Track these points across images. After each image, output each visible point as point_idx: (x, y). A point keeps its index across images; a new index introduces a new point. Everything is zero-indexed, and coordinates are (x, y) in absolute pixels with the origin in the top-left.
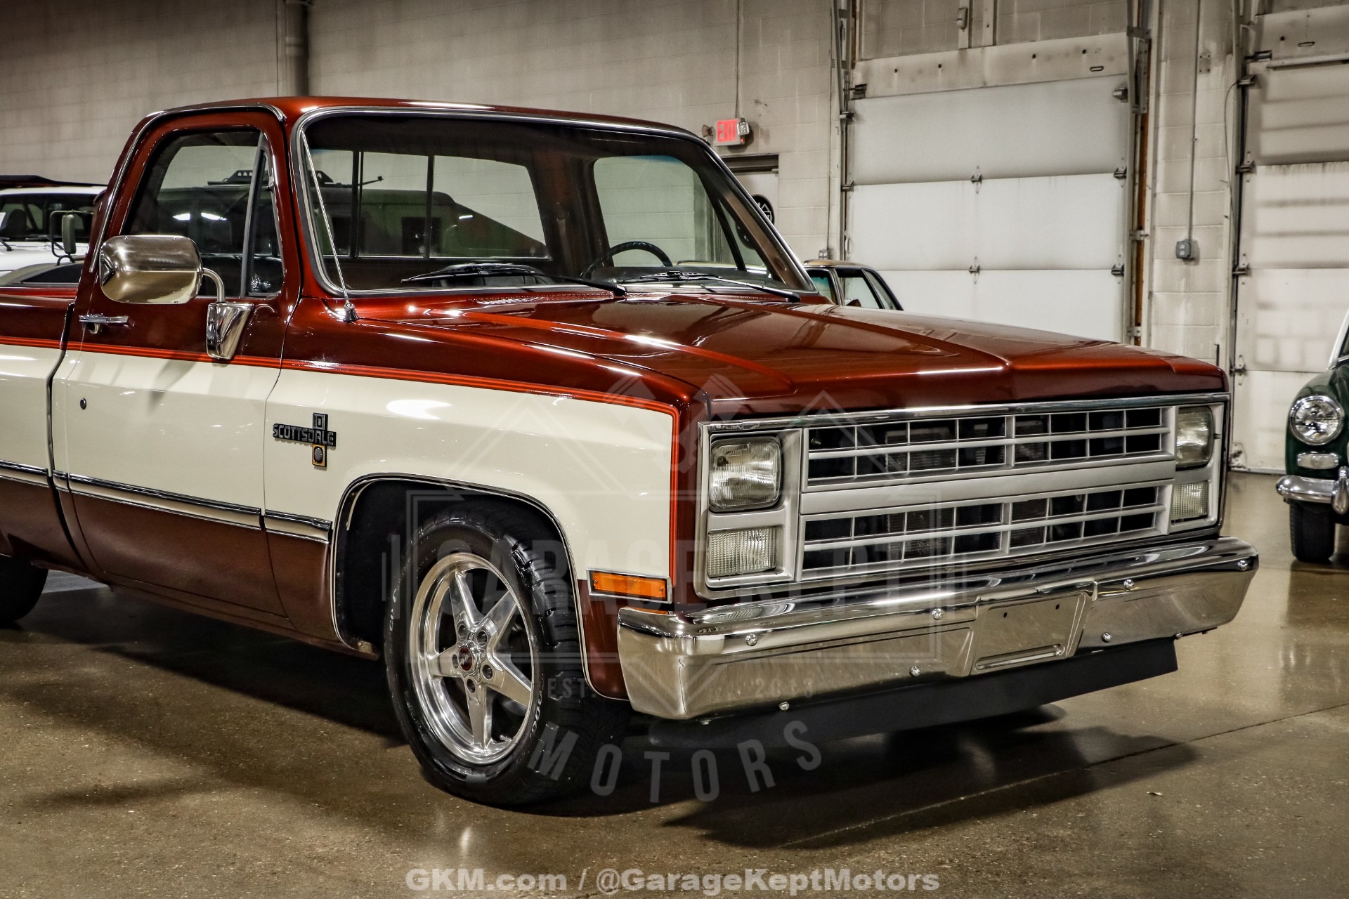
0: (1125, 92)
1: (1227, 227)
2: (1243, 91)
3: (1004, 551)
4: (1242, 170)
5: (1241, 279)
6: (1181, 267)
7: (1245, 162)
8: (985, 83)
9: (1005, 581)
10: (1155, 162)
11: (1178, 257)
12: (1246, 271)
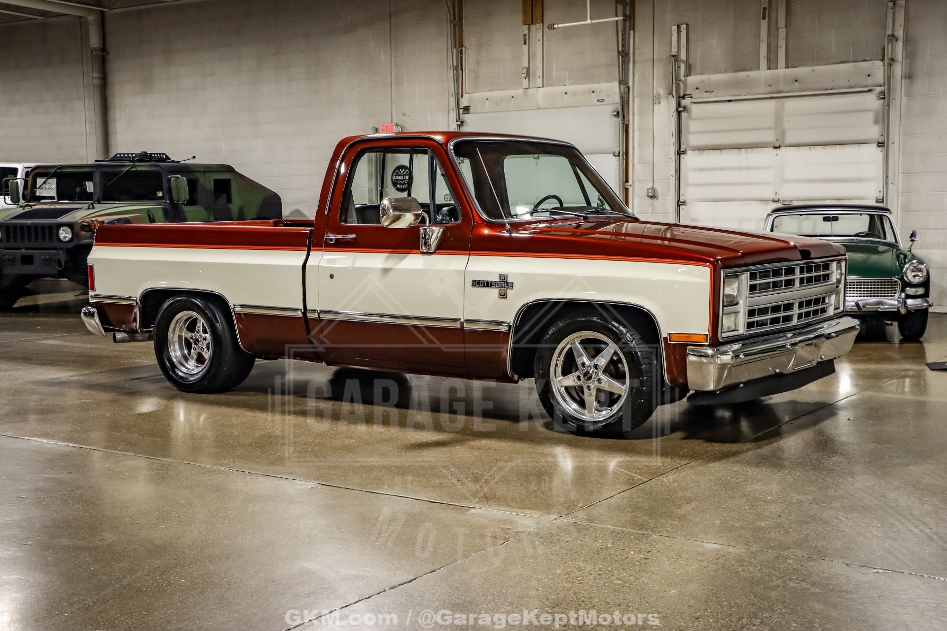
0: (618, 113)
1: (673, 181)
2: (679, 113)
3: (795, 321)
4: (680, 153)
5: (682, 207)
6: (650, 201)
7: (681, 149)
8: (539, 107)
9: (794, 334)
10: (634, 148)
11: (648, 196)
12: (684, 203)
